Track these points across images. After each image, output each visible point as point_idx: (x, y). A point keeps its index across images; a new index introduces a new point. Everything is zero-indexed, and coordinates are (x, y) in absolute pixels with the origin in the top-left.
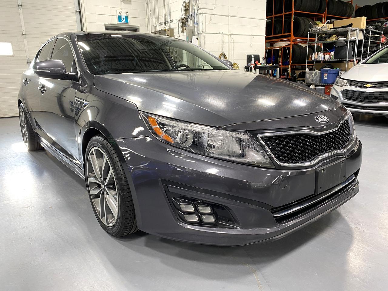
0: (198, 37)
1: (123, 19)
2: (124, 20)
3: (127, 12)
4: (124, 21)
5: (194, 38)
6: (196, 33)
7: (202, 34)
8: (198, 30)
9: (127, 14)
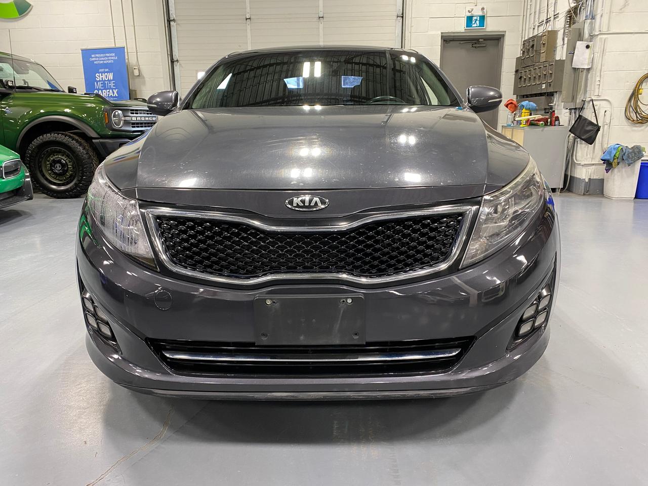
0: (590, 44)
1: (475, 22)
2: (478, 22)
3: (483, 9)
4: (476, 24)
5: (580, 45)
6: (586, 35)
7: (599, 37)
8: (592, 28)
9: (483, 12)
